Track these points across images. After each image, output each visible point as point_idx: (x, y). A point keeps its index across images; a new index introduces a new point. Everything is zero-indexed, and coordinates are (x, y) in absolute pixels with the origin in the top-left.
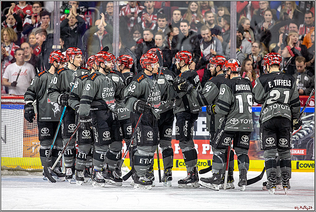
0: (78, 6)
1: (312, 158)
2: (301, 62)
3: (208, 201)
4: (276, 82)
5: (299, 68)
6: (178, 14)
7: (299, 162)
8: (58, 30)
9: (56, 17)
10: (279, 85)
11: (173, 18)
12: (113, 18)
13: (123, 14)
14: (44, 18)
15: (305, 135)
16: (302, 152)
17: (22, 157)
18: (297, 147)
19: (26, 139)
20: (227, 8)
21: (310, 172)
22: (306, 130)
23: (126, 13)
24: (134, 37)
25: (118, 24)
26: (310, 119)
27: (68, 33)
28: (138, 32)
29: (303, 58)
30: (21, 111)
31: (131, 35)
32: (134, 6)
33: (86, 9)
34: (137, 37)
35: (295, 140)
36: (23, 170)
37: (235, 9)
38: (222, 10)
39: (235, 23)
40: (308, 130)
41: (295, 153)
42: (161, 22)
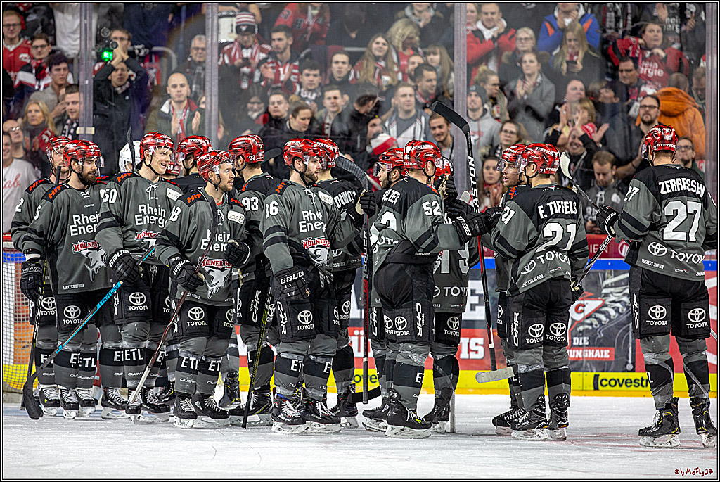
0: (130, 43)
1: (626, 366)
2: (606, 163)
3: (407, 458)
4: (553, 205)
5: (601, 177)
6: (344, 63)
7: (598, 375)
8: (88, 95)
9: (83, 67)
10: (560, 212)
11: (333, 69)
12: (204, 69)
13: (227, 61)
14: (59, 70)
15: (612, 317)
16: (605, 354)
17: (12, 364)
18: (596, 343)
19: (20, 326)
20: (447, 48)
21: (623, 396)
22: (613, 308)
23: (232, 59)
24: (248, 110)
25: (215, 82)
26: (623, 283)
27: (109, 102)
28: (258, 100)
29: (609, 156)
30: (9, 267)
31: (242, 107)
32: (249, 44)
33: (148, 51)
34: (255, 111)
35: (590, 328)
36: (13, 390)
37: (464, 52)
38: (435, 54)
39: (463, 81)
40: (618, 308)
41: (589, 356)
42: (311, 78)
